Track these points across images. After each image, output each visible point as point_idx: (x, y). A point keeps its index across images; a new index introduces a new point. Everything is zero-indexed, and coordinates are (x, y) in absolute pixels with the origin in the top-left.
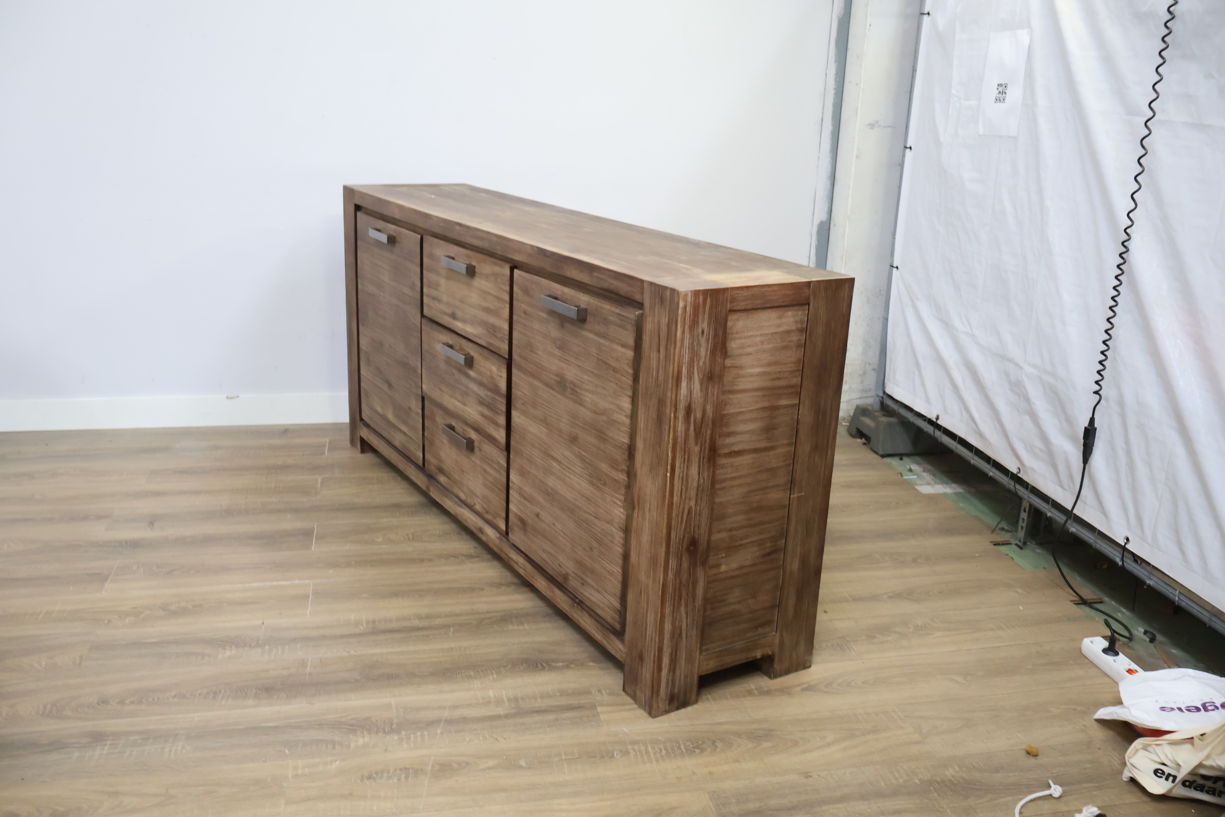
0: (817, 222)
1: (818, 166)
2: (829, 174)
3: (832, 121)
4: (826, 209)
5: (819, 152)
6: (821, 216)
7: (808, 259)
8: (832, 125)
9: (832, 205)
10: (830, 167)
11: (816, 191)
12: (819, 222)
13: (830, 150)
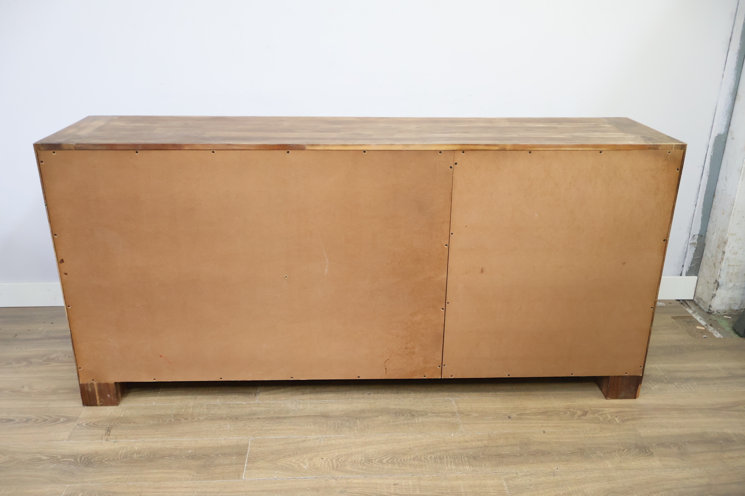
0: (714, 135)
1: (721, 83)
2: (732, 90)
3: (741, 41)
4: (725, 123)
5: (724, 70)
6: (719, 129)
7: (702, 168)
8: (740, 44)
9: (731, 119)
10: (733, 83)
11: (716, 106)
12: (716, 135)
13: (736, 68)
